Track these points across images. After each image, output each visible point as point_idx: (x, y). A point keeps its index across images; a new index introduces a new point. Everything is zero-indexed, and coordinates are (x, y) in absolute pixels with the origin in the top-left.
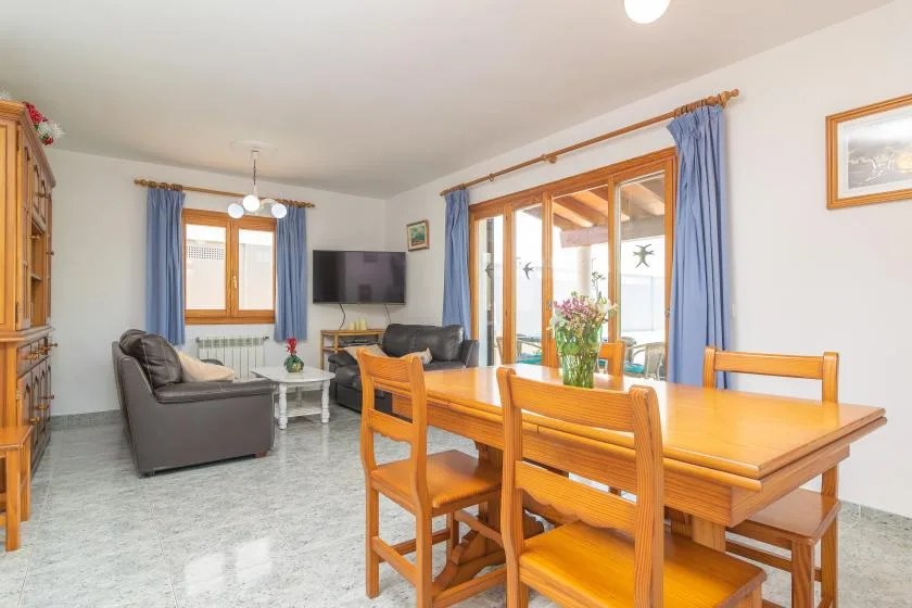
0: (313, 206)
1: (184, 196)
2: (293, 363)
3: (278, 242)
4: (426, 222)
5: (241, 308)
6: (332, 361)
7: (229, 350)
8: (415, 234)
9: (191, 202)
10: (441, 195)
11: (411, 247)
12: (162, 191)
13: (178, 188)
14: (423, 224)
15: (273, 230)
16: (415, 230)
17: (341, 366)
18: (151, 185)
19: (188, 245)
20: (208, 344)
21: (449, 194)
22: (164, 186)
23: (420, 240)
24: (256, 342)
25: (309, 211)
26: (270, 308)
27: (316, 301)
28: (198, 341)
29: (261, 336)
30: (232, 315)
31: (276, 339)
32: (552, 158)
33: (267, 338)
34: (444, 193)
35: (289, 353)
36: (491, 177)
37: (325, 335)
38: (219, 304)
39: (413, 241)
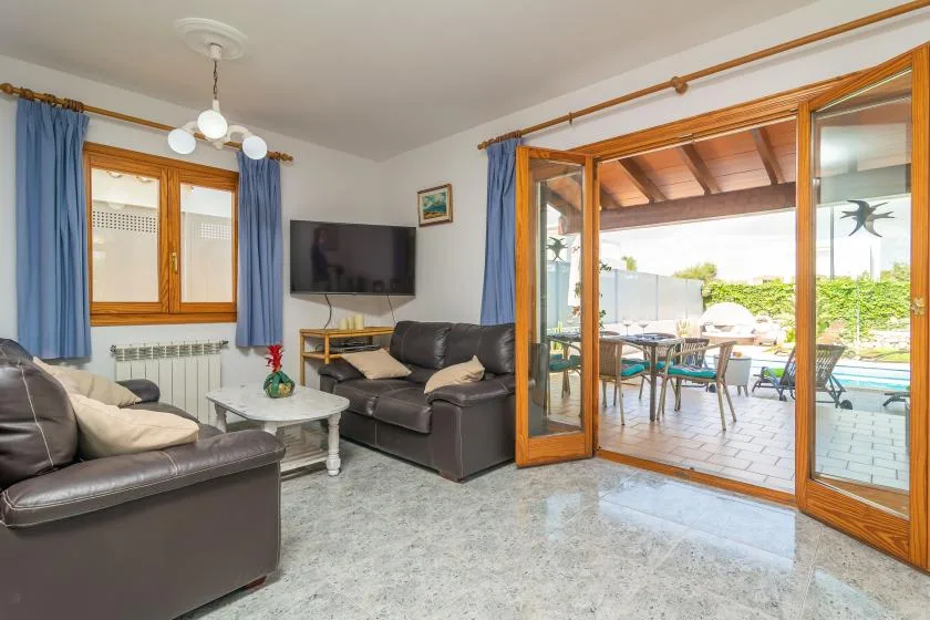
0: (291, 159)
1: (85, 122)
2: (277, 385)
3: (240, 206)
4: (449, 186)
5: (185, 299)
6: (324, 375)
7: (165, 363)
8: (431, 203)
9: (101, 133)
10: (480, 147)
11: (423, 221)
12: (45, 107)
13: (76, 107)
14: (446, 190)
15: (234, 188)
16: (430, 198)
17: (340, 382)
18: (26, 95)
19: (95, 208)
20: (131, 354)
21: (497, 146)
22: (50, 100)
23: (438, 210)
24: (208, 348)
25: (284, 167)
26: (230, 299)
27: (294, 289)
28: (114, 351)
29: (215, 340)
30: (169, 308)
31: (239, 346)
32: (680, 86)
33: (226, 343)
34: (487, 145)
35: (271, 368)
36: (570, 117)
37: (306, 336)
38: (148, 293)
39: (427, 213)
